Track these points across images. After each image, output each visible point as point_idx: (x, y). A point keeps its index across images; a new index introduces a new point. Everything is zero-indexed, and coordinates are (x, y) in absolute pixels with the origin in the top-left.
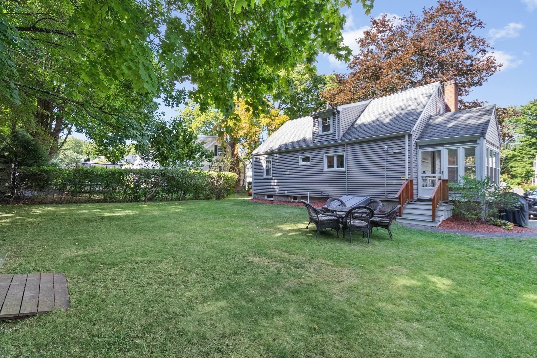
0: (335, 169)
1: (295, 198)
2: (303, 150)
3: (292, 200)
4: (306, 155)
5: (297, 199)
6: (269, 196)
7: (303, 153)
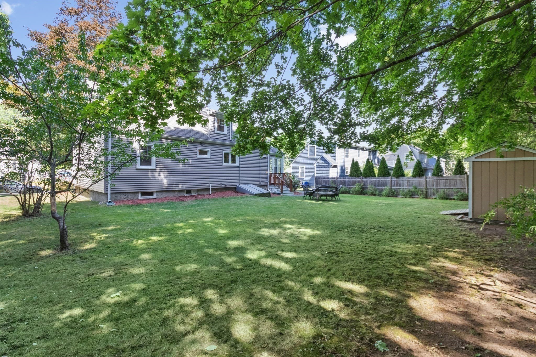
0: (230, 164)
1: (189, 192)
2: (202, 143)
3: (185, 195)
4: (204, 148)
5: (191, 193)
6: (144, 194)
7: (202, 146)
